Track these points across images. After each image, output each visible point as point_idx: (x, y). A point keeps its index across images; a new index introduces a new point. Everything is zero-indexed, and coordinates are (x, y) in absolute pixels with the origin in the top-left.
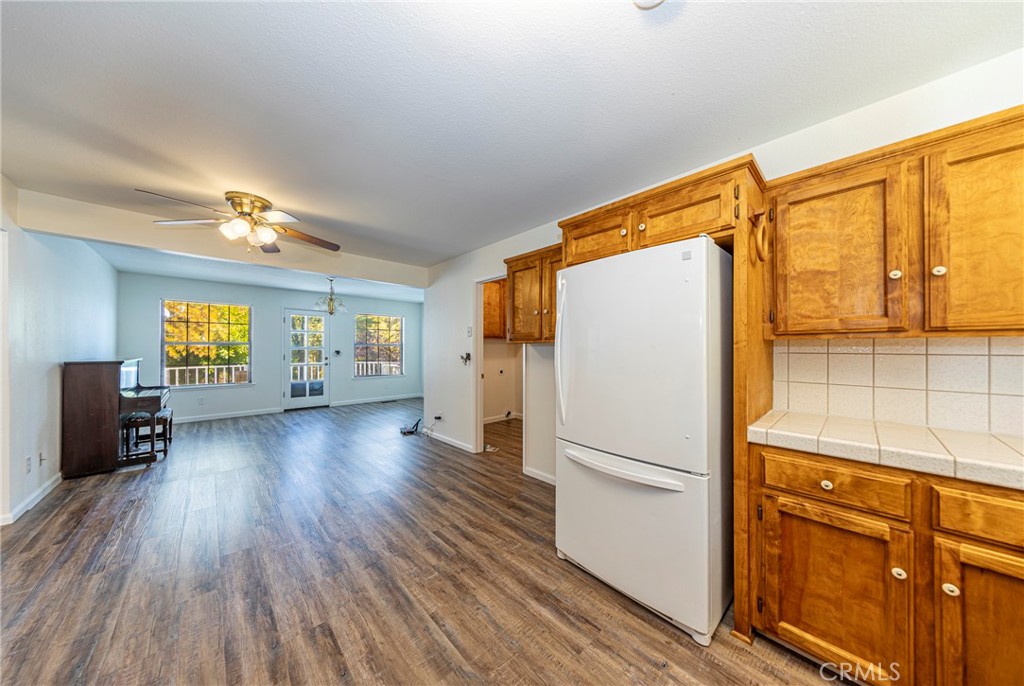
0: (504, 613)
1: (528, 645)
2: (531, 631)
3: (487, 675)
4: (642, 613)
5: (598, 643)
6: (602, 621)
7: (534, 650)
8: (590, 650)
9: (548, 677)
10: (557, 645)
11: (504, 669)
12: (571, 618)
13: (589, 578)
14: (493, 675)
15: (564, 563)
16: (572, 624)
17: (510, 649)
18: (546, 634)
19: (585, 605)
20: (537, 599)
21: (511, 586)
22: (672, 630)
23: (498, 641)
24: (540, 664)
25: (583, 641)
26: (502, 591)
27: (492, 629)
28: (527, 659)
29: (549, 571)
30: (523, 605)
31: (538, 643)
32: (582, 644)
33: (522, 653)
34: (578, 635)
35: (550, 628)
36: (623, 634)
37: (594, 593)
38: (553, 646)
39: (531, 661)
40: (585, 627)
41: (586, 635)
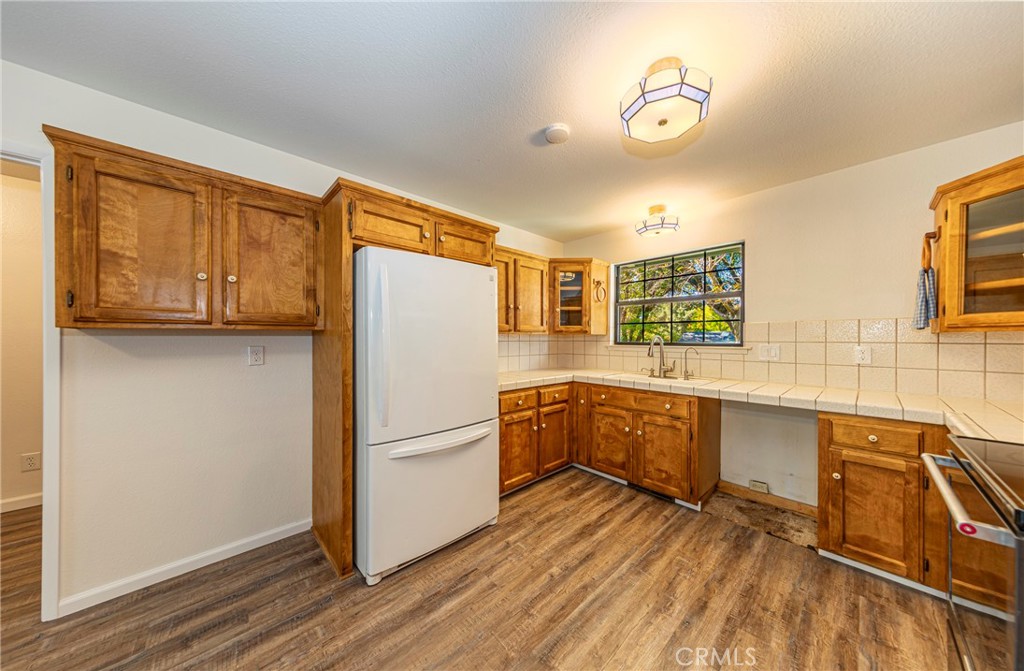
0: (439, 647)
1: (485, 622)
2: (469, 620)
3: (513, 659)
4: (466, 542)
5: (488, 572)
6: (468, 566)
7: (490, 619)
8: (495, 577)
9: (515, 609)
10: (486, 599)
11: (508, 644)
12: (460, 586)
13: (417, 566)
14: (513, 654)
15: (384, 582)
16: (467, 586)
17: (487, 639)
18: (474, 607)
19: (449, 574)
20: (429, 612)
21: (398, 640)
22: (482, 532)
23: (476, 651)
24: (504, 613)
25: (485, 581)
26: (407, 648)
27: (461, 658)
28: (498, 624)
29: (390, 597)
30: (434, 626)
31: (483, 614)
32: (489, 582)
33: (493, 628)
34: (479, 584)
35: (468, 603)
36: (482, 556)
37: (437, 566)
38: (486, 602)
39: (500, 622)
40: (471, 577)
41: (480, 579)
